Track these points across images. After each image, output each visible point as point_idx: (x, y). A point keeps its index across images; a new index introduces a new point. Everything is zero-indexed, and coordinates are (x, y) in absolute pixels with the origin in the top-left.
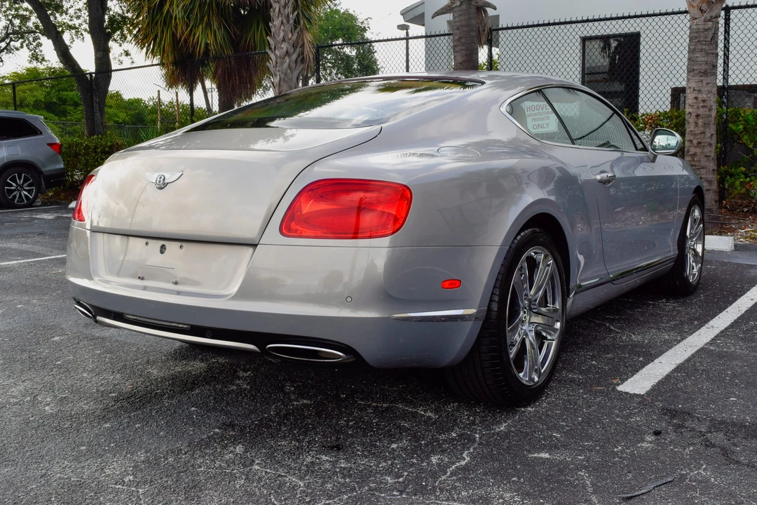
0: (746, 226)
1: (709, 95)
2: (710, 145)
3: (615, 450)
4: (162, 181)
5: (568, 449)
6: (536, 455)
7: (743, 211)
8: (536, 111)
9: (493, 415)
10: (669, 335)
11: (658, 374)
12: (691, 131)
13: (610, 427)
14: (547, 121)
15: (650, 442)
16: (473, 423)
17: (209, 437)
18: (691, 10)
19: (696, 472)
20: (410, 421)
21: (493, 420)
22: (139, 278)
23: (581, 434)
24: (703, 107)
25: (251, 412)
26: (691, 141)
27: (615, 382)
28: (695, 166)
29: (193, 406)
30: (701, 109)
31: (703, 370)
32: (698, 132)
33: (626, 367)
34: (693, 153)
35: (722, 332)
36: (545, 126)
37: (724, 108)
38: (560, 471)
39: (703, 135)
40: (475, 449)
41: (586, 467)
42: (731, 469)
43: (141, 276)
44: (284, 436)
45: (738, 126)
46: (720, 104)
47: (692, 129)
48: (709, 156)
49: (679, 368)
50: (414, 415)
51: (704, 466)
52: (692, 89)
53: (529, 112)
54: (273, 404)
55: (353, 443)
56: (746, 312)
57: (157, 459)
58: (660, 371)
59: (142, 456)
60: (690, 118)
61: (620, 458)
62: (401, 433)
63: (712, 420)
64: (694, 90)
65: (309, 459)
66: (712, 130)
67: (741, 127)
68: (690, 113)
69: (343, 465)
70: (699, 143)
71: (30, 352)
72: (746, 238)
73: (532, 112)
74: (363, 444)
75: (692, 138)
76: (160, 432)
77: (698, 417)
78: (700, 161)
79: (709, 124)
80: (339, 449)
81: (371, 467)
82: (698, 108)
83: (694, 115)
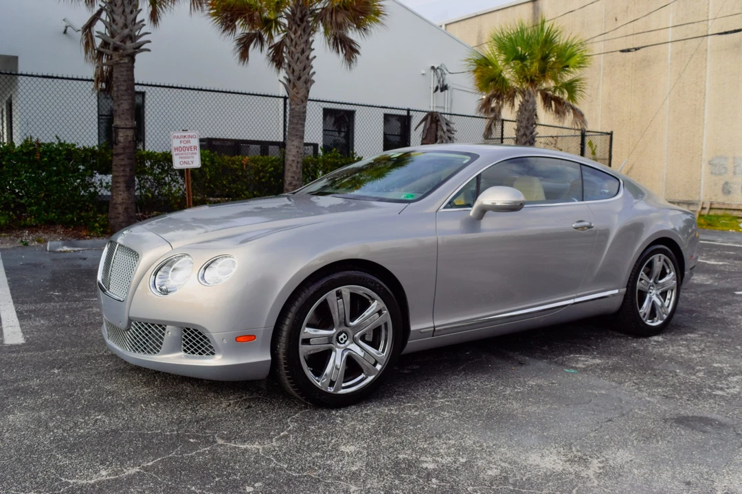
8: (182, 152)
14: (192, 160)
18: (296, 99)
24: (301, 157)
36: (190, 163)
53: (176, 152)
68: (293, 160)
73: (179, 152)
75: (294, 175)
83: (296, 162)
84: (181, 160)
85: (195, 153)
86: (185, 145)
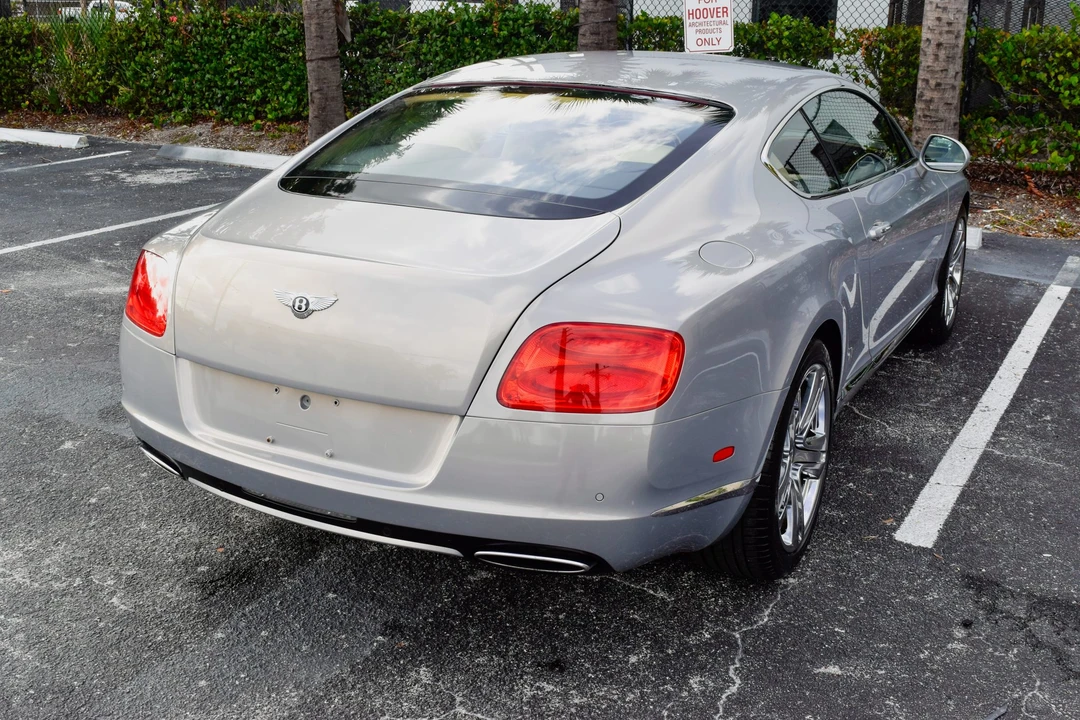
0: (993, 204)
1: (957, 16)
2: (953, 87)
3: (922, 656)
4: (303, 309)
5: (861, 656)
6: (822, 670)
7: (988, 179)
8: (702, 19)
9: (748, 595)
10: (935, 426)
11: (940, 506)
12: (928, 67)
13: (904, 613)
14: (719, 36)
15: (962, 641)
16: (726, 613)
17: (375, 653)
19: (1030, 694)
20: (639, 609)
21: (751, 605)
22: (268, 441)
23: (871, 629)
24: (948, 32)
25: (418, 598)
26: (927, 81)
27: (888, 523)
28: (931, 117)
29: (329, 591)
30: (945, 36)
31: (997, 498)
32: (938, 69)
33: (896, 493)
34: (928, 98)
35: (1002, 419)
36: (715, 42)
37: (974, 29)
38: (863, 699)
39: (945, 73)
40: (741, 660)
41: (894, 691)
42: (1073, 688)
43: (270, 437)
44: (479, 646)
45: (991, 57)
46: (970, 23)
47: (930, 64)
48: (950, 104)
49: (964, 497)
50: (642, 597)
51: (1038, 683)
52: (934, 6)
53: (691, 21)
54: (442, 581)
55: (577, 657)
56: (1025, 376)
57: (318, 700)
58: (942, 500)
59: (293, 697)
60: (927, 47)
61: (932, 671)
62: (635, 634)
63: (1030, 595)
64: (937, 7)
65: (528, 692)
66: (957, 66)
67: (995, 59)
68: (928, 40)
69: (577, 701)
70: (938, 85)
71: (38, 476)
72: (994, 223)
73: (695, 20)
74: (590, 657)
75: (928, 76)
76: (300, 646)
77: (1010, 590)
78: (937, 111)
79: (954, 58)
80: (562, 670)
81: (615, 702)
82: (941, 33)
83: (934, 43)
84: (699, 36)
85: (725, 23)
86: (708, 6)
